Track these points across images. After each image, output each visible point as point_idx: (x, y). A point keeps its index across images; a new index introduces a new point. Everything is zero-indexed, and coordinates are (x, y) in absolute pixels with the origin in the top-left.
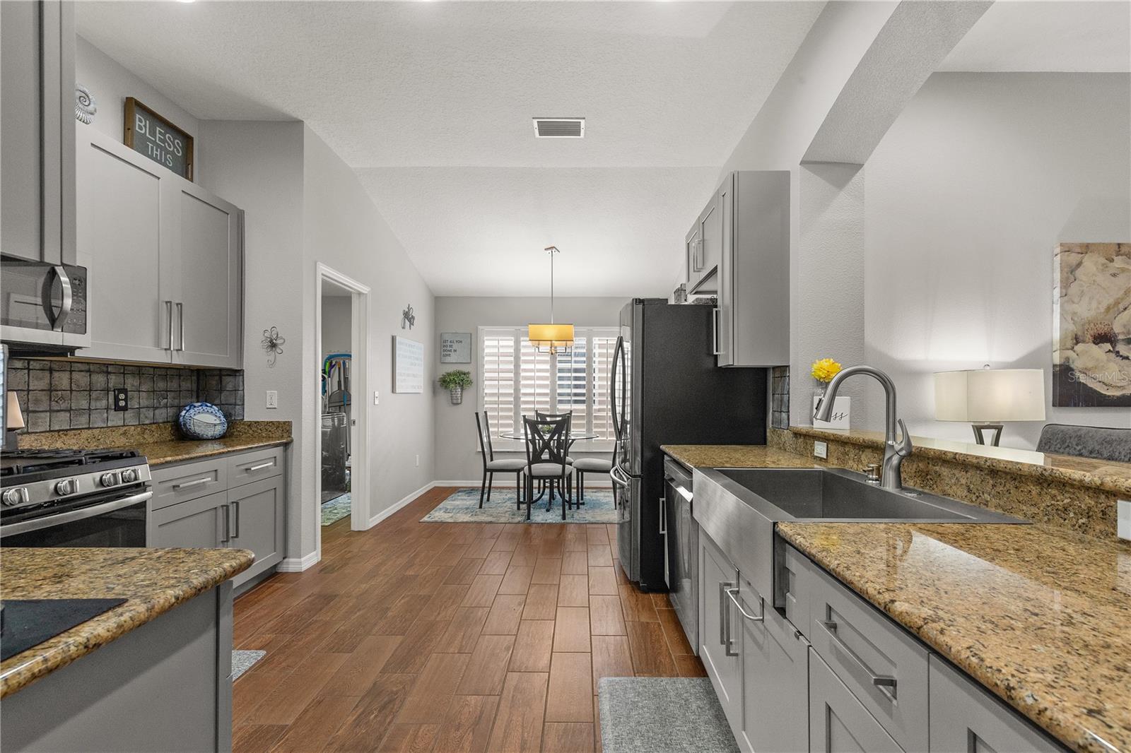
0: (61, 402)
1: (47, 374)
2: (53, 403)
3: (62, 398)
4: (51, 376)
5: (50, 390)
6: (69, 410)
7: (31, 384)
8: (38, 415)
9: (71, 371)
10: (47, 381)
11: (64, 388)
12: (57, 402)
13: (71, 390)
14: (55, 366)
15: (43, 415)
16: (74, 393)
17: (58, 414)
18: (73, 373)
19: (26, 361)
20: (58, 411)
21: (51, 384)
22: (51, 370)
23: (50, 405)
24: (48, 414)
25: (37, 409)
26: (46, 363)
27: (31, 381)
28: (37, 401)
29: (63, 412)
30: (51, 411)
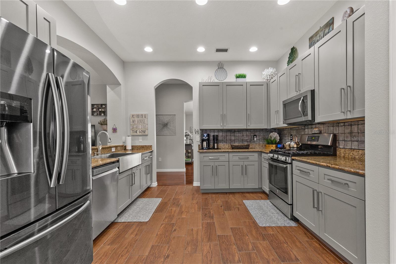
0: (354, 138)
1: (350, 127)
2: (352, 138)
3: (355, 136)
4: (351, 128)
5: (351, 133)
6: (358, 141)
7: (345, 131)
8: (348, 142)
9: (358, 125)
10: (350, 130)
11: (355, 132)
12: (353, 137)
13: (358, 133)
14: (353, 124)
15: (349, 142)
16: (359, 134)
17: (354, 142)
18: (359, 125)
19: (344, 123)
20: (354, 141)
21: (351, 130)
22: (351, 125)
23: (351, 139)
24: (350, 142)
25: (347, 140)
26: (350, 122)
27: (345, 130)
28: (347, 137)
29: (355, 142)
30: (351, 141)
